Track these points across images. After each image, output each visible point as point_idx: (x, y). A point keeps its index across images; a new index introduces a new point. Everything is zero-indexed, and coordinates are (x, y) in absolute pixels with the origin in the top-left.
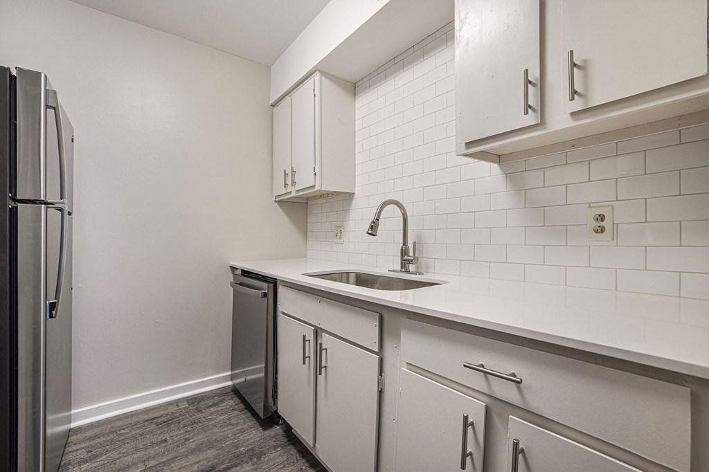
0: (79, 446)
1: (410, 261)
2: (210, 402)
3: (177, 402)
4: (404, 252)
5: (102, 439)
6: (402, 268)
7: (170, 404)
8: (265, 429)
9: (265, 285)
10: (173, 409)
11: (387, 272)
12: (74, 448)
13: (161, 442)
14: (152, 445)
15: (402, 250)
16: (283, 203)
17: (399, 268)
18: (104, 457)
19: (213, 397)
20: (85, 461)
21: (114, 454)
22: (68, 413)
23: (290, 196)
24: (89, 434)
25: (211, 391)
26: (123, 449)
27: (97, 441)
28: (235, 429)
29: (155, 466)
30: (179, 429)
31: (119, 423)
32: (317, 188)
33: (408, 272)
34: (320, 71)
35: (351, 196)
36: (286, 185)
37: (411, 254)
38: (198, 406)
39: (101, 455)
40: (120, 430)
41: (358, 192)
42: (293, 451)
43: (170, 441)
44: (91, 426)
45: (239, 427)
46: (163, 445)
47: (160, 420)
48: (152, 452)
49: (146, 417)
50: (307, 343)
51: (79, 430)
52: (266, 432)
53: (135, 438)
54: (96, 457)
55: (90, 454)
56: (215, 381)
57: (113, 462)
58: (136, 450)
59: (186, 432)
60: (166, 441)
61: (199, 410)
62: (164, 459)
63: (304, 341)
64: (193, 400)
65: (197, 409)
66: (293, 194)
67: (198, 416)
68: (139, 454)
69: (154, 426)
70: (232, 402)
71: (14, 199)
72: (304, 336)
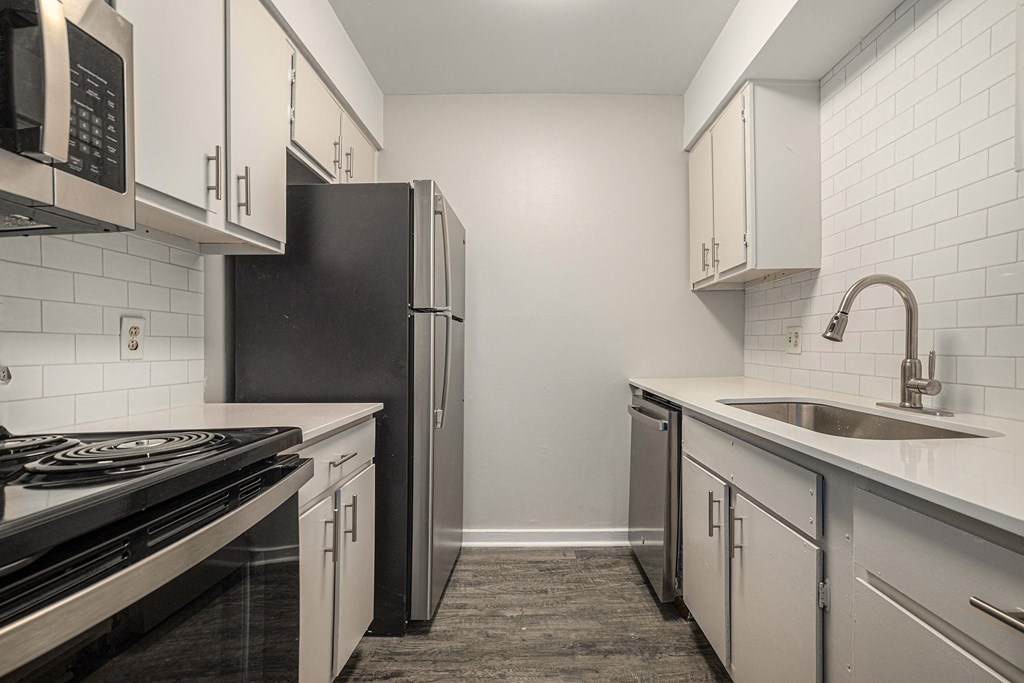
0: (467, 567)
1: (921, 389)
2: (601, 561)
3: (564, 550)
4: (909, 371)
5: (487, 568)
6: (904, 400)
7: (556, 550)
8: (666, 619)
9: (665, 412)
10: (558, 557)
11: (875, 407)
12: (463, 567)
13: (541, 592)
14: (532, 591)
15: (904, 368)
16: (708, 294)
17: (897, 400)
18: (486, 587)
19: (606, 556)
20: (471, 585)
21: (496, 588)
22: (458, 531)
23: (712, 282)
24: (477, 558)
25: (605, 548)
26: (504, 585)
27: (483, 568)
28: (626, 606)
29: (531, 616)
30: (562, 584)
31: (503, 556)
32: (749, 267)
33: (920, 409)
34: (751, 80)
35: (814, 273)
36: (705, 265)
37: (925, 375)
38: (587, 562)
39: (484, 584)
40: (504, 564)
41: (825, 267)
42: (703, 665)
43: (550, 594)
44: (481, 550)
45: (632, 605)
46: (543, 595)
47: (544, 566)
48: (530, 598)
49: (531, 558)
50: (715, 505)
51: (469, 551)
52: (667, 623)
53: (516, 577)
54: (479, 583)
55: (475, 579)
56: (610, 535)
57: (493, 595)
58: (516, 590)
59: (569, 589)
60: (546, 592)
61: (587, 568)
62: (541, 612)
63: (711, 501)
64: (582, 553)
65: (585, 565)
66: (716, 280)
67: (584, 574)
68: (517, 597)
69: (537, 571)
70: (627, 568)
71: (411, 308)
72: (711, 495)
